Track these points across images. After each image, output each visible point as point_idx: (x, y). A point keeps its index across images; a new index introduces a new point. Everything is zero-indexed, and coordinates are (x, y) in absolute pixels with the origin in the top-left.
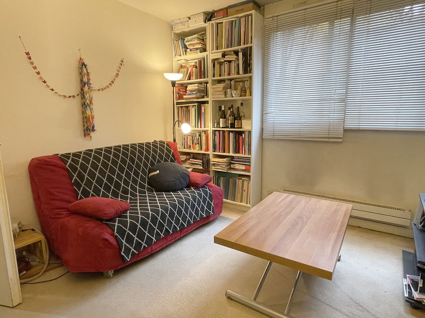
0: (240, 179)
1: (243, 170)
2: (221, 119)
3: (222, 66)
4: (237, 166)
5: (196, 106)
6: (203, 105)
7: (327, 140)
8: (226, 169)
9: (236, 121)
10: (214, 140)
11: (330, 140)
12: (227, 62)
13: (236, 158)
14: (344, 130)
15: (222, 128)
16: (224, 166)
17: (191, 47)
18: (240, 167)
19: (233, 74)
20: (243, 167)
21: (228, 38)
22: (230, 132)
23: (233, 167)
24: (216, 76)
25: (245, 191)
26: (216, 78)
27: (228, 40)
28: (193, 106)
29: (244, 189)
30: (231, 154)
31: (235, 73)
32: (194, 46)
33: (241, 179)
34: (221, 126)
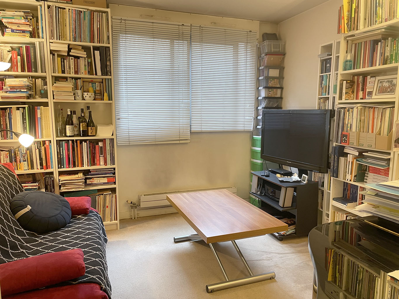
0: (100, 195)
1: (104, 184)
2: (67, 126)
3: (65, 61)
4: (96, 181)
5: (26, 108)
6: (39, 107)
7: (178, 142)
8: (83, 187)
9: (90, 128)
10: (59, 153)
11: (181, 142)
12: (73, 58)
13: (93, 171)
14: (191, 133)
15: (70, 136)
16: (81, 184)
17: (15, 27)
18: (100, 181)
19: (84, 73)
20: (105, 180)
21: (75, 29)
22: (81, 141)
23: (91, 183)
24: (57, 72)
25: (107, 207)
26: (56, 74)
27: (75, 32)
28: (18, 109)
29: (107, 205)
30: (86, 167)
31: (85, 72)
32: (18, 26)
33: (103, 195)
34: (68, 134)
